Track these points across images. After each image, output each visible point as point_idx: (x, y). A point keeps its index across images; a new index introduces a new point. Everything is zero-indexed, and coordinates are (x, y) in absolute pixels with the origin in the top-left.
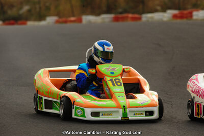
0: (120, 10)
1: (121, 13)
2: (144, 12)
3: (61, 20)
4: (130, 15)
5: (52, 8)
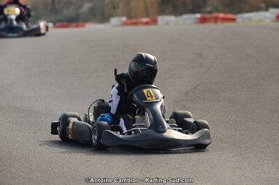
0: (209, 9)
1: (210, 12)
2: (240, 12)
3: (130, 21)
4: (222, 15)
5: (121, 6)
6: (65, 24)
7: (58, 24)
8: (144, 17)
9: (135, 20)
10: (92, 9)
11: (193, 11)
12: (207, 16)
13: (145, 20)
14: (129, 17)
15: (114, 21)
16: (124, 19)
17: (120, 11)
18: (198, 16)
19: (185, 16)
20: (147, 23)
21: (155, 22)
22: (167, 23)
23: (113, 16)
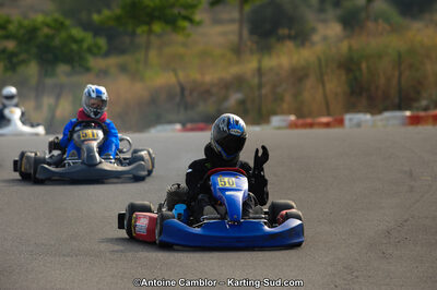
6: (201, 125)
7: (189, 126)
8: (323, 115)
9: (309, 120)
10: (242, 103)
11: (400, 107)
12: (422, 114)
13: (324, 120)
14: (300, 115)
15: (276, 120)
16: (293, 118)
17: (285, 106)
18: (408, 113)
19: (387, 114)
20: (327, 125)
21: (340, 122)
22: (359, 125)
23: (275, 113)
